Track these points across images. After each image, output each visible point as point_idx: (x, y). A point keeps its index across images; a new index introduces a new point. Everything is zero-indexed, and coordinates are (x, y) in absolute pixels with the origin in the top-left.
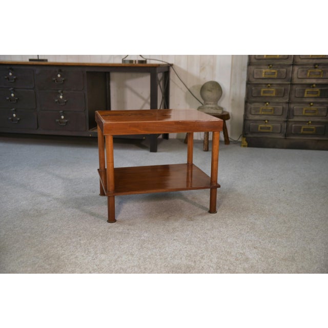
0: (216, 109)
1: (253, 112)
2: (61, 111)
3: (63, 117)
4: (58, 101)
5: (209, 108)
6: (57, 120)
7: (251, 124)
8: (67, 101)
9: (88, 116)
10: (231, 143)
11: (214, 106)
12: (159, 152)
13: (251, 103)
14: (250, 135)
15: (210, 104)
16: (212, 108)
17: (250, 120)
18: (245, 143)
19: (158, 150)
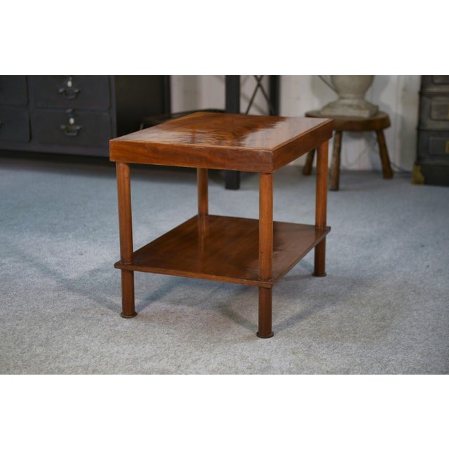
0: (359, 107)
1: (434, 114)
2: (69, 111)
3: (72, 121)
4: (65, 91)
5: (344, 105)
6: (63, 127)
7: (431, 138)
8: (79, 92)
9: (115, 120)
10: (395, 175)
11: (355, 102)
12: (244, 189)
13: (431, 96)
14: (428, 161)
15: (348, 98)
16: (350, 106)
17: (429, 131)
18: (420, 176)
19: (242, 185)
